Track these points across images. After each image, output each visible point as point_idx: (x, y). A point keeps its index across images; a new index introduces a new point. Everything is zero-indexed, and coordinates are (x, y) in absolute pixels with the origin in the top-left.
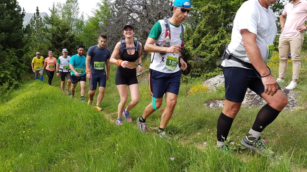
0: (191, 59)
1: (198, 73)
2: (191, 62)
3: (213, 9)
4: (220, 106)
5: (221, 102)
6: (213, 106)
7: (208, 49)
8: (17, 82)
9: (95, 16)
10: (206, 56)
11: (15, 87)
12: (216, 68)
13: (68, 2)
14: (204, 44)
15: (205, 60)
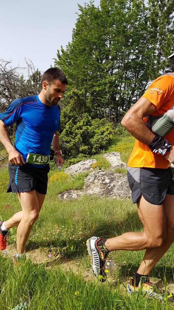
3: (77, 94)
4: (73, 197)
5: (75, 192)
6: (66, 197)
7: (73, 135)
10: (70, 142)
12: (79, 154)
14: (68, 129)
15: (69, 145)
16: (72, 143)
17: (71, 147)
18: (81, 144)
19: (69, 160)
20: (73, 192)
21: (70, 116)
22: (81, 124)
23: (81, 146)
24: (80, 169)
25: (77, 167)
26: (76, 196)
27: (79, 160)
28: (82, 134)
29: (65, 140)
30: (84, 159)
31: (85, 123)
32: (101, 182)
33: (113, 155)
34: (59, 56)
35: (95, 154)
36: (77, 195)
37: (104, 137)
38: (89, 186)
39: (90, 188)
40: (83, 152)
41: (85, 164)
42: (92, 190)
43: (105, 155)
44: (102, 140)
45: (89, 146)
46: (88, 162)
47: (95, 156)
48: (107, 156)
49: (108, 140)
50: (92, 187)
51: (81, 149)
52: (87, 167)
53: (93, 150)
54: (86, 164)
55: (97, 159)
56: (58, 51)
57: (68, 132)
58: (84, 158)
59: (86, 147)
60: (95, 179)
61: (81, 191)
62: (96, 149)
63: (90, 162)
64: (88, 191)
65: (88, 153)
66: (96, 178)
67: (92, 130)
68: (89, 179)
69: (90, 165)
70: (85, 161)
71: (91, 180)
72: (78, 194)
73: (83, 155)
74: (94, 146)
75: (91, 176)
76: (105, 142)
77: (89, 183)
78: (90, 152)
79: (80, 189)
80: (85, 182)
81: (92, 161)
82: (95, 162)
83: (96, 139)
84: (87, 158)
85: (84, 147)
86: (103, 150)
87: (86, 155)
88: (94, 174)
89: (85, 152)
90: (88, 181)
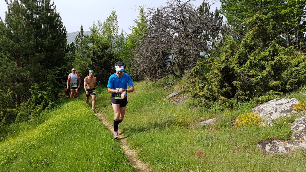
0: (236, 80)
2: (236, 83)
4: (280, 150)
5: (281, 144)
6: (270, 150)
7: (258, 67)
8: (53, 102)
9: (132, 33)
10: (256, 76)
11: (51, 107)
12: (269, 91)
13: (108, 20)
14: (253, 61)
15: (255, 80)
16: (259, 77)
17: (257, 82)
18: (270, 78)
19: (256, 99)
20: (277, 143)
21: (252, 45)
22: (267, 53)
23: (270, 81)
24: (276, 111)
25: (271, 108)
26: (284, 149)
27: (270, 98)
28: (274, 66)
29: (249, 74)
30: (277, 98)
31: (271, 53)
35: (291, 91)
36: (286, 149)
37: (300, 69)
38: (299, 136)
39: (302, 139)
40: (275, 88)
41: (282, 104)
44: (298, 73)
45: (282, 81)
46: (286, 102)
47: (292, 94)
50: (304, 138)
51: (272, 84)
52: (286, 109)
53: (288, 86)
54: (284, 104)
55: (298, 99)
57: (253, 64)
58: (277, 96)
59: (278, 82)
61: (289, 143)
62: (291, 84)
63: (289, 102)
64: (300, 143)
65: (280, 89)
67: (286, 61)
68: (298, 127)
69: (290, 107)
70: (278, 100)
71: (301, 128)
72: (286, 146)
73: (274, 93)
74: (289, 81)
75: (300, 122)
76: (304, 75)
77: (299, 132)
78: (284, 89)
79: (287, 140)
80: (293, 130)
81: (292, 100)
82: (297, 102)
83: (289, 71)
84: (281, 96)
85: (276, 83)
86: (303, 87)
87: (279, 92)
88: (304, 120)
89: (276, 89)
90: (297, 130)
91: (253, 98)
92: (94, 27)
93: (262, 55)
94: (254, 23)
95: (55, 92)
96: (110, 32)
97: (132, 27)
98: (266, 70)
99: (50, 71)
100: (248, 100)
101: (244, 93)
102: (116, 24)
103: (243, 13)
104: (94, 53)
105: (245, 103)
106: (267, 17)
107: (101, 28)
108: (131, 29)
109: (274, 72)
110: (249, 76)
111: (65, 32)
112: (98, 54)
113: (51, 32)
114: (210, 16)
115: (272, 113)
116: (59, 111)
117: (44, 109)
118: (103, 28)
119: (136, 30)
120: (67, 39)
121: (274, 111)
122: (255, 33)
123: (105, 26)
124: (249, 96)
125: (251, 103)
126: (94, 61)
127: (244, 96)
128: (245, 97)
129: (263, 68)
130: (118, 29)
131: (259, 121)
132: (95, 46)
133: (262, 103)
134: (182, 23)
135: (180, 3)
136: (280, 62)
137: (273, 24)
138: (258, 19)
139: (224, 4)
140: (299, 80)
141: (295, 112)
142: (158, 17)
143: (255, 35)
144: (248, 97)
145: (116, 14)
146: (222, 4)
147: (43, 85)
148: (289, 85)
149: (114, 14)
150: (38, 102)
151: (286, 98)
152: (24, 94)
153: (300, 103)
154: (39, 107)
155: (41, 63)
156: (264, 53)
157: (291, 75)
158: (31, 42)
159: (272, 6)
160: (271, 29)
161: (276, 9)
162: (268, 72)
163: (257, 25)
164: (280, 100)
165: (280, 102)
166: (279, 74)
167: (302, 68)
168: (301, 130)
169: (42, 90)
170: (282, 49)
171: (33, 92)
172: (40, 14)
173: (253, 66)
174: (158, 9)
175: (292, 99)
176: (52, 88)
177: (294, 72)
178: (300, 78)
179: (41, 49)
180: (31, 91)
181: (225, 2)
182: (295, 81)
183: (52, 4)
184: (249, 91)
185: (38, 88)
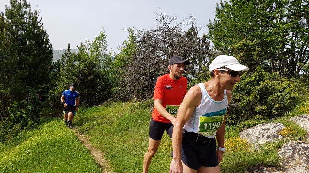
1: (233, 120)
3: (248, 46)
5: (269, 170)
7: (244, 92)
8: (33, 122)
9: (121, 53)
10: (242, 100)
11: (30, 127)
12: (256, 115)
13: (97, 39)
14: (240, 85)
15: (241, 104)
16: (245, 101)
17: (244, 106)
18: (256, 103)
19: (242, 123)
20: (265, 169)
22: (253, 78)
23: (257, 105)
24: (263, 136)
25: (258, 133)
27: (256, 123)
28: (260, 91)
29: (236, 98)
30: (263, 122)
31: (257, 78)
32: (305, 158)
33: (305, 119)
34: (218, 10)
35: (277, 116)
37: (285, 95)
38: (287, 162)
39: (289, 165)
40: (261, 113)
41: (269, 129)
42: (294, 169)
43: (294, 119)
44: (283, 99)
45: (268, 106)
46: (272, 127)
47: (278, 119)
48: (297, 120)
49: (291, 99)
50: (292, 164)
51: (258, 109)
52: (273, 134)
53: (274, 112)
54: (270, 129)
55: (285, 124)
56: (218, 5)
57: (239, 88)
58: (263, 121)
59: (264, 107)
60: (294, 153)
61: (277, 169)
62: (277, 109)
63: (275, 127)
65: (266, 114)
66: (296, 152)
67: (271, 86)
68: (285, 153)
69: (276, 132)
70: (265, 124)
71: (288, 154)
73: (260, 117)
74: (275, 106)
75: (287, 148)
76: (289, 101)
77: (286, 158)
78: (270, 114)
79: (275, 166)
80: (280, 156)
81: (278, 126)
82: (283, 128)
83: (275, 96)
84: (267, 121)
85: (262, 107)
86: (289, 112)
87: (265, 117)
88: (291, 146)
89: (263, 114)
90: (284, 156)
91: (239, 122)
92: (82, 46)
93: (248, 79)
94: (240, 49)
95: (35, 111)
96: (98, 51)
97: (121, 47)
98: (252, 94)
99: (32, 89)
100: (235, 124)
101: (231, 117)
102: (105, 44)
103: (230, 39)
104: (80, 71)
105: (232, 127)
106: (253, 44)
107: (89, 47)
108: (120, 49)
109: (260, 97)
110: (235, 100)
111: (51, 49)
112: (84, 73)
113: (36, 49)
114: (198, 41)
115: (259, 138)
116: (38, 131)
117: (22, 129)
118: (91, 47)
119: (125, 51)
120: (53, 57)
121: (261, 136)
122: (242, 58)
123: (93, 45)
124: (236, 119)
125: (238, 127)
126: (79, 79)
127: (231, 119)
128: (232, 121)
129: (249, 92)
130: (107, 49)
131: (247, 146)
132: (82, 64)
133: (249, 127)
134: (171, 46)
135: (169, 27)
136: (266, 87)
137: (258, 50)
138: (244, 45)
139: (212, 30)
140: (284, 106)
141: (282, 137)
142: (147, 39)
143: (241, 60)
144: (235, 121)
145: (105, 34)
146: (210, 29)
147: (23, 103)
148: (275, 110)
149: (103, 34)
150: (16, 121)
151: (273, 123)
152: (2, 112)
153: (286, 128)
154: (17, 126)
155: (23, 80)
156: (250, 78)
157: (277, 100)
158: (14, 59)
159: (257, 33)
160: (257, 55)
161: (261, 36)
162: (254, 97)
163: (244, 51)
164: (266, 125)
165: (266, 127)
166: (265, 99)
167: (287, 94)
168: (289, 156)
169: (21, 109)
170: (267, 75)
171: (12, 110)
172: (26, 30)
173: (240, 90)
174: (147, 31)
175: (278, 124)
176: (32, 107)
177: (279, 97)
178: (285, 103)
179: (24, 66)
180: (10, 109)
181: (213, 28)
182: (281, 107)
183: (39, 21)
184: (236, 115)
185: (17, 106)
